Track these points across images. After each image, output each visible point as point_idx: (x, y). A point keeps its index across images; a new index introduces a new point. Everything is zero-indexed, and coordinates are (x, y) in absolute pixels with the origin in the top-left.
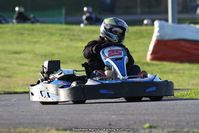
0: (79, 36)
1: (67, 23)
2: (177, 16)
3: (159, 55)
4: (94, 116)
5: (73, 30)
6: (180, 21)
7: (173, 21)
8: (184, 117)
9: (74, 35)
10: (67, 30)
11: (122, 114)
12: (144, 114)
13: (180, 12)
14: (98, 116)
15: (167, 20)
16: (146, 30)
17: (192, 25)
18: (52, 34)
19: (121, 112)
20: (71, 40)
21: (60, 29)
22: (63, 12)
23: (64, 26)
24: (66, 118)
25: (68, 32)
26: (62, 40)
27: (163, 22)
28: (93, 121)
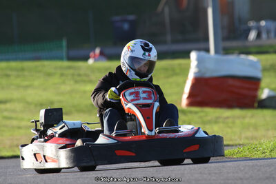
0: (87, 75)
1: (70, 58)
2: (222, 44)
3: (199, 99)
5: (79, 68)
6: (227, 51)
7: (216, 52)
9: (79, 75)
10: (70, 68)
13: (226, 39)
15: (207, 50)
16: (180, 65)
17: (243, 56)
18: (49, 75)
20: (76, 82)
21: (61, 68)
22: (64, 43)
23: (66, 63)
25: (71, 71)
26: (64, 83)
27: (203, 54)
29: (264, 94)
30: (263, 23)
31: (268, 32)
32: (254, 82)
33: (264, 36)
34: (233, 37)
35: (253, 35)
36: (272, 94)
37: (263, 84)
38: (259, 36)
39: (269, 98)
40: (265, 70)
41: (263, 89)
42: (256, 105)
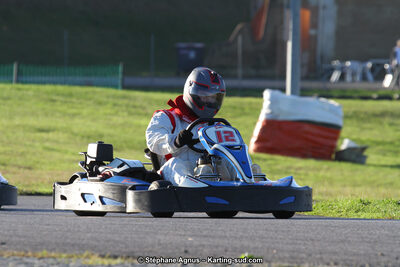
0: (144, 108)
1: (125, 87)
2: (300, 84)
4: (162, 237)
6: (304, 92)
8: (305, 244)
9: (135, 107)
10: (124, 97)
11: (205, 236)
12: (242, 237)
13: (305, 78)
14: (168, 238)
18: (100, 103)
19: (205, 233)
20: (130, 114)
21: (114, 97)
22: (120, 69)
23: (121, 92)
24: (117, 239)
25: (126, 101)
26: (116, 114)
27: (277, 93)
28: (160, 244)
29: (344, 144)
30: (348, 64)
31: (354, 74)
32: (334, 130)
33: (349, 78)
34: (314, 77)
35: (335, 76)
36: (353, 145)
37: (343, 133)
38: (342, 77)
39: (349, 149)
40: (346, 117)
41: (343, 139)
42: (333, 156)
